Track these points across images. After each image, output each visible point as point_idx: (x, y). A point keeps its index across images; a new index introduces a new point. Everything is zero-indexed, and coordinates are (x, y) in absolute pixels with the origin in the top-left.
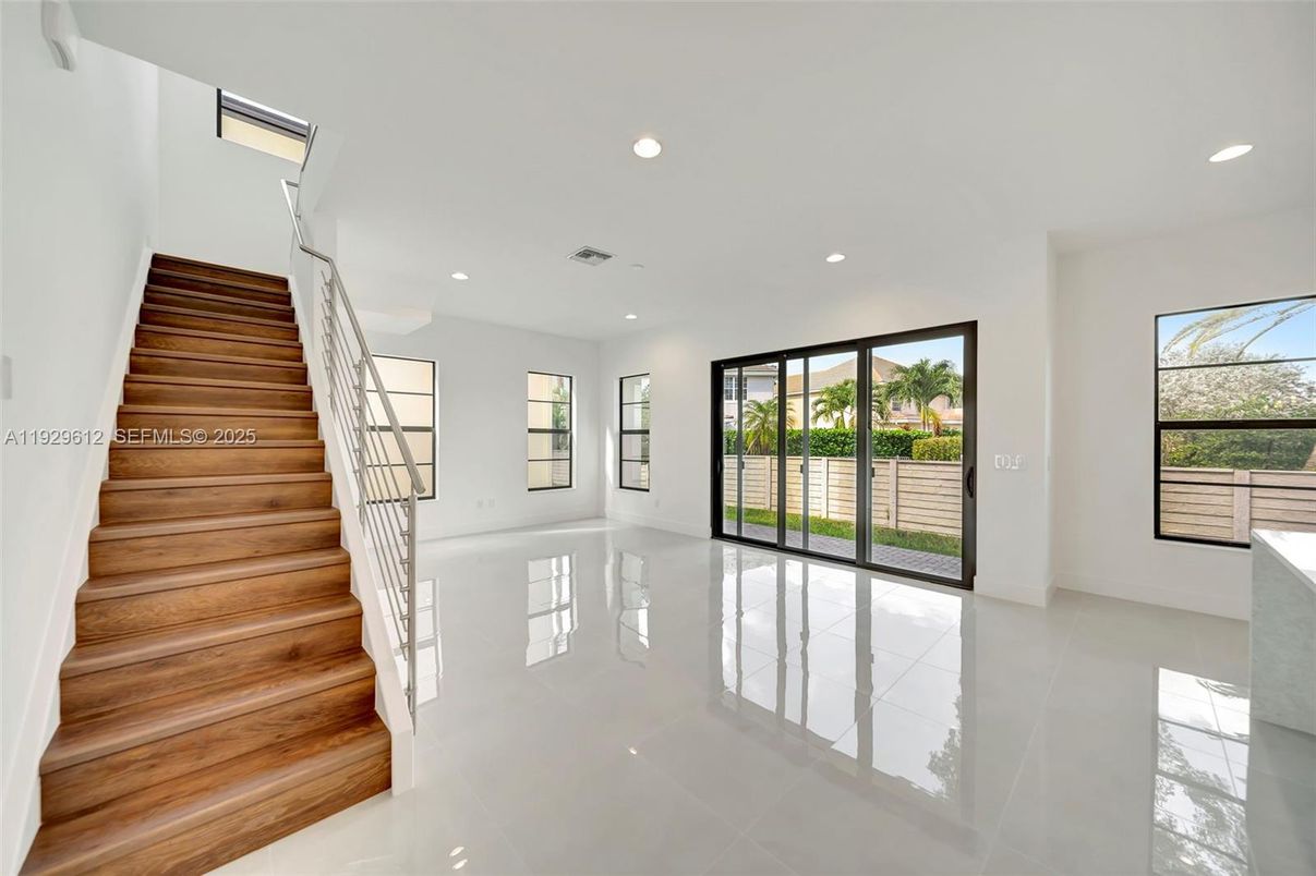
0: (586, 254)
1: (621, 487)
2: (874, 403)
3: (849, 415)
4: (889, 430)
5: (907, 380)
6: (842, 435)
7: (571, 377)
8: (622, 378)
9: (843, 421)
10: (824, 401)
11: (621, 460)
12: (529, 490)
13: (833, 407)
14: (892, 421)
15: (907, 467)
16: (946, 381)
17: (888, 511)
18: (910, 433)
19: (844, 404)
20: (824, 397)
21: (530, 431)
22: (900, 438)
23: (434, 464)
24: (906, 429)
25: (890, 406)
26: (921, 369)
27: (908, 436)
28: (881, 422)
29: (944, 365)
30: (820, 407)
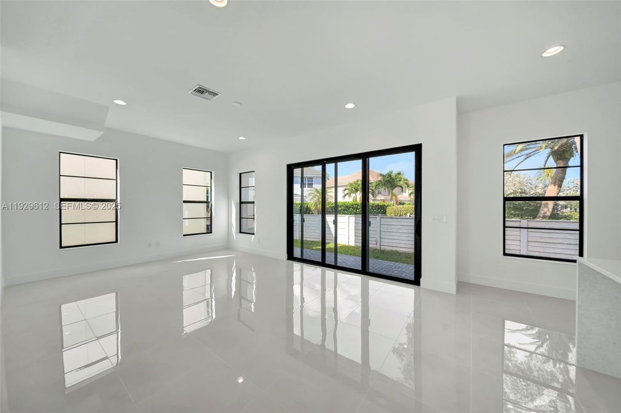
0: (201, 91)
1: (240, 232)
2: (370, 190)
3: (359, 195)
4: (376, 203)
5: (384, 180)
6: (356, 205)
7: (211, 172)
8: (240, 174)
9: (356, 198)
10: (348, 189)
11: (240, 218)
12: (184, 235)
13: (352, 192)
14: (377, 198)
15: (385, 220)
16: (400, 181)
17: (376, 241)
18: (385, 204)
19: (357, 190)
20: (348, 187)
21: (185, 202)
22: (381, 206)
23: (116, 222)
24: (384, 202)
25: (377, 192)
26: (390, 175)
27: (385, 205)
28: (373, 198)
29: (399, 174)
30: (347, 192)
